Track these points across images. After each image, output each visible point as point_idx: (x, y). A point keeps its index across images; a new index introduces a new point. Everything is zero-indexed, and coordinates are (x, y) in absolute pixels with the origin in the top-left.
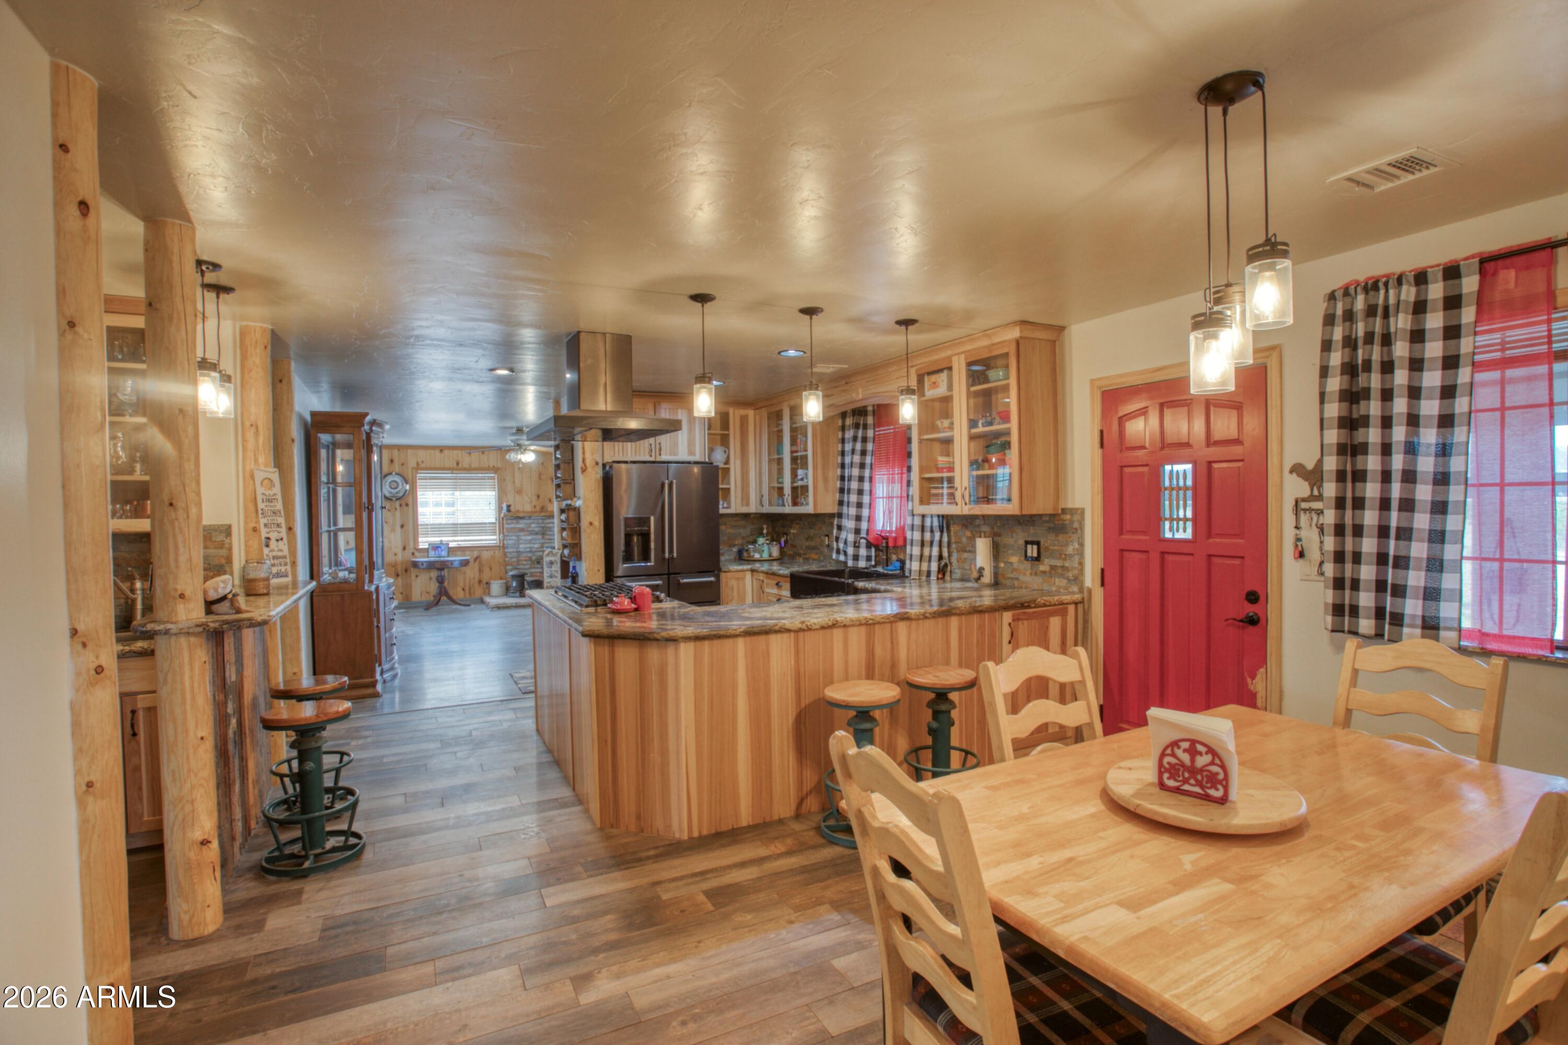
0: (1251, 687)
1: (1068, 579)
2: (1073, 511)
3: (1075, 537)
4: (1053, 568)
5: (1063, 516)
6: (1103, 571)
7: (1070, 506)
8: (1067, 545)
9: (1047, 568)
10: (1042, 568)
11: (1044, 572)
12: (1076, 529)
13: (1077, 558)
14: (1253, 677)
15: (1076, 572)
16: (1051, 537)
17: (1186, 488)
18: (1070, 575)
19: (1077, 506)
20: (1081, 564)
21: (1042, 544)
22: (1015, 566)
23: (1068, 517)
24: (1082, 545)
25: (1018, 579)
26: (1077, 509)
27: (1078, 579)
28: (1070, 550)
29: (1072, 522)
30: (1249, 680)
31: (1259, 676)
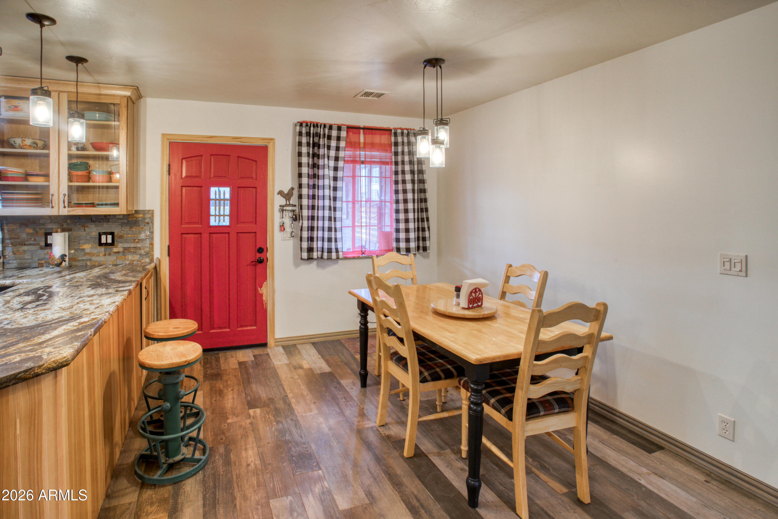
0: (260, 292)
1: (141, 255)
2: (144, 212)
3: (147, 227)
4: (125, 249)
5: (136, 215)
6: (169, 246)
7: (141, 208)
8: (140, 233)
9: (121, 250)
10: (115, 250)
11: (118, 252)
12: (148, 223)
13: (148, 242)
14: (261, 287)
15: (147, 249)
16: (126, 229)
17: (224, 200)
18: (142, 252)
19: (147, 208)
20: (152, 244)
21: (116, 234)
22: (88, 251)
23: (141, 215)
24: (152, 233)
25: (90, 260)
26: (149, 211)
27: (149, 254)
28: (142, 236)
29: (144, 218)
30: (259, 289)
31: (264, 286)
